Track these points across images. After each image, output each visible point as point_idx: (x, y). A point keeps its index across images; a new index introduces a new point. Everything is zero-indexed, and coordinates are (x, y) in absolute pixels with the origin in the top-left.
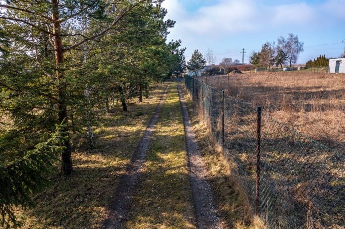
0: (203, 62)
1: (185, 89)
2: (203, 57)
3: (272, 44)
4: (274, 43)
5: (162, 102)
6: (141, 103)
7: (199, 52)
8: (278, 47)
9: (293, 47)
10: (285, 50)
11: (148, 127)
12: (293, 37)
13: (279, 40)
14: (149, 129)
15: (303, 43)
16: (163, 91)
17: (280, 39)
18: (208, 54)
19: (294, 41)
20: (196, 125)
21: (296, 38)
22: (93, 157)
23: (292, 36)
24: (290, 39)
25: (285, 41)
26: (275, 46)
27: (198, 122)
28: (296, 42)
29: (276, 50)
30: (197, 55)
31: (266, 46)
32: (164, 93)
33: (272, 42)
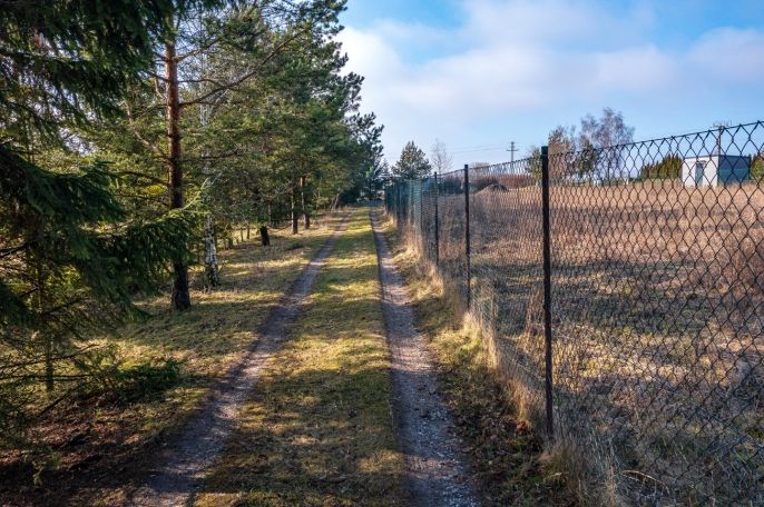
0: (426, 167)
1: (385, 213)
2: (425, 158)
3: (569, 131)
4: (573, 129)
5: (339, 233)
6: (296, 236)
7: (416, 145)
8: (583, 137)
9: (612, 136)
10: (596, 144)
11: (312, 260)
12: (613, 117)
13: (583, 122)
14: (313, 263)
15: (633, 129)
16: (340, 219)
17: (586, 119)
18: (437, 150)
19: (615, 124)
20: (401, 254)
21: (619, 119)
22: (219, 294)
23: (609, 114)
24: (607, 120)
25: (597, 126)
26: (576, 135)
27: (404, 251)
28: (620, 127)
29: (577, 144)
30: (411, 154)
31: (558, 134)
32: (342, 222)
33: (570, 127)
